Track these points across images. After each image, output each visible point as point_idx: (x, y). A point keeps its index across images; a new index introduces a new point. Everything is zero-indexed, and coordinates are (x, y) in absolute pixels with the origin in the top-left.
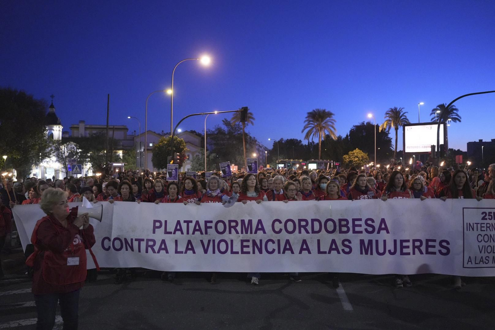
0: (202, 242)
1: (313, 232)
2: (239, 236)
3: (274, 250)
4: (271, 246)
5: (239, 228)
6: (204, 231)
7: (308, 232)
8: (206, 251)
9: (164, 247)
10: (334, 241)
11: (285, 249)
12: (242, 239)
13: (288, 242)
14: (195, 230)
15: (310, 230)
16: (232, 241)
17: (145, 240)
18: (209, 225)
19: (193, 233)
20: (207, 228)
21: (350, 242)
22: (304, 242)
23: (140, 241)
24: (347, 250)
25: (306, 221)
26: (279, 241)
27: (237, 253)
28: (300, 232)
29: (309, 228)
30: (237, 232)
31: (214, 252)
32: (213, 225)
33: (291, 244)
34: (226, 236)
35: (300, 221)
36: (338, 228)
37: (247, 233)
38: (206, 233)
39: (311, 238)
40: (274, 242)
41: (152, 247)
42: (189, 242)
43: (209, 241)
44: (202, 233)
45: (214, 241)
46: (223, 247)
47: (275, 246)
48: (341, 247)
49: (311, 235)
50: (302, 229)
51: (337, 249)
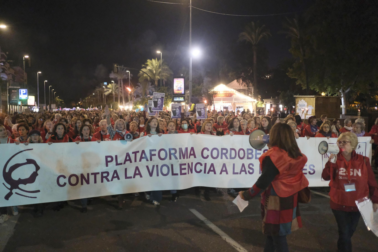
0: (147, 167)
1: (231, 158)
2: (178, 161)
3: (201, 171)
4: (199, 168)
5: (177, 155)
6: (149, 159)
7: (227, 158)
8: (151, 174)
9: (116, 175)
10: (243, 165)
11: (210, 170)
12: (180, 163)
13: (212, 165)
14: (141, 158)
15: (229, 157)
16: (172, 166)
17: (100, 173)
18: (153, 153)
19: (140, 161)
20: (151, 155)
21: (253, 165)
22: (224, 165)
23: (95, 174)
24: (251, 171)
25: (226, 149)
26: (206, 164)
27: (177, 174)
28: (222, 158)
29: (228, 155)
30: (176, 158)
31: (158, 175)
32: (156, 153)
33: (215, 167)
34: (167, 161)
35: (222, 149)
36: (246, 155)
37: (184, 158)
38: (151, 160)
39: (229, 163)
40: (201, 165)
41: (106, 177)
42: (137, 168)
43: (154, 166)
44: (147, 160)
45: (157, 166)
46: (165, 170)
47: (203, 168)
48: (247, 169)
49: (229, 160)
50: (224, 156)
51: (245, 171)
